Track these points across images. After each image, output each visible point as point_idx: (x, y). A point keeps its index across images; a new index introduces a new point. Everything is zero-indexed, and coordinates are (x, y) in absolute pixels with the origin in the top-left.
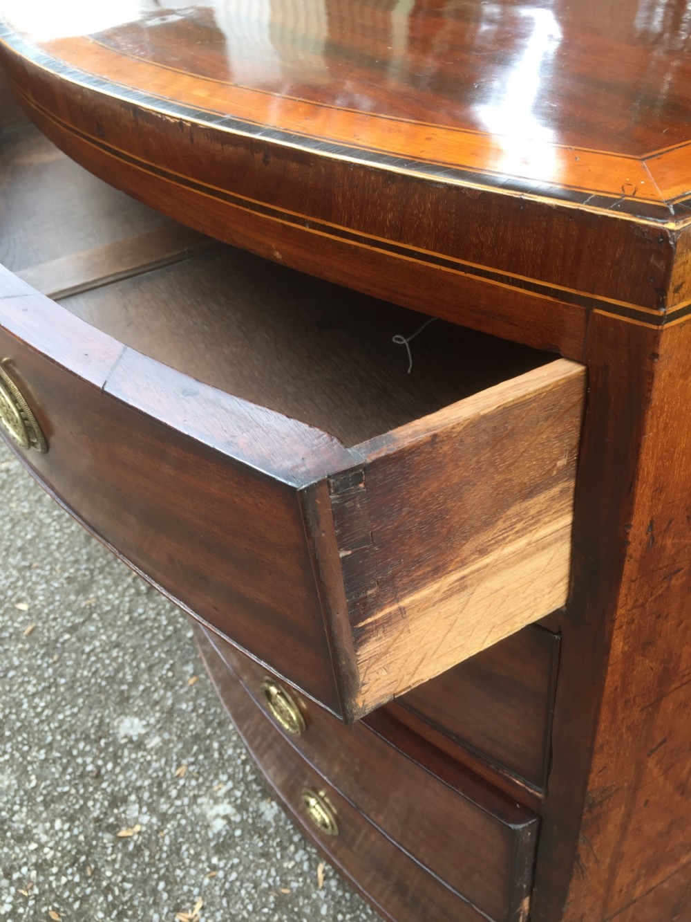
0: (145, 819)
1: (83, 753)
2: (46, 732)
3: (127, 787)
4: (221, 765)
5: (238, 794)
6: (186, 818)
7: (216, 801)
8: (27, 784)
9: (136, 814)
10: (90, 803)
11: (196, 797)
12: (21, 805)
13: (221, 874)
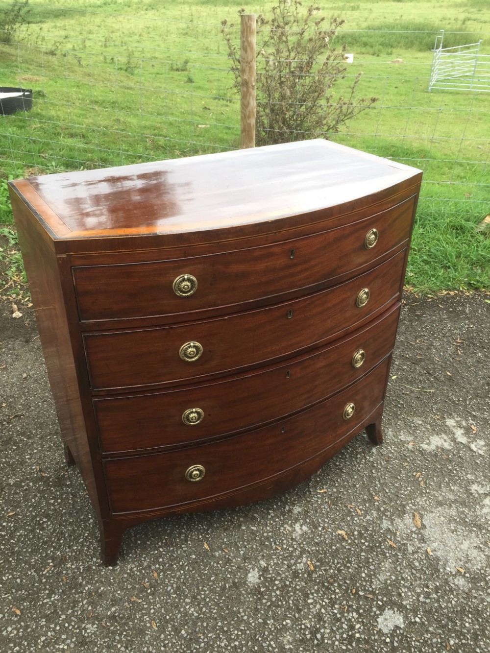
0: (304, 560)
1: (270, 599)
2: (255, 624)
3: (289, 572)
4: (276, 531)
5: (290, 522)
6: (302, 542)
7: (295, 530)
8: (289, 625)
9: (302, 564)
10: (298, 587)
11: (292, 539)
12: (302, 624)
13: (326, 525)
